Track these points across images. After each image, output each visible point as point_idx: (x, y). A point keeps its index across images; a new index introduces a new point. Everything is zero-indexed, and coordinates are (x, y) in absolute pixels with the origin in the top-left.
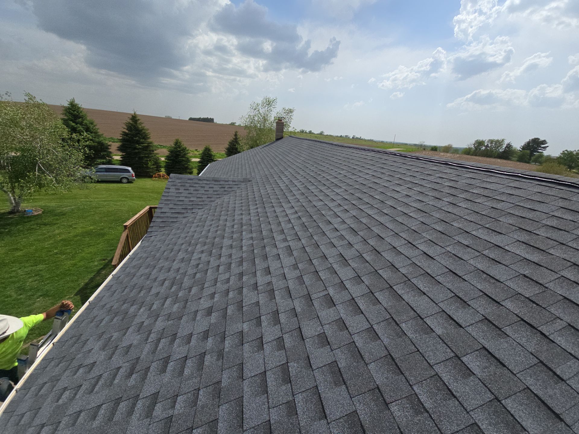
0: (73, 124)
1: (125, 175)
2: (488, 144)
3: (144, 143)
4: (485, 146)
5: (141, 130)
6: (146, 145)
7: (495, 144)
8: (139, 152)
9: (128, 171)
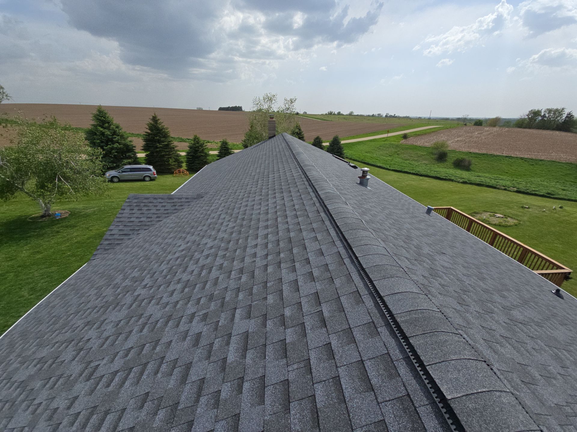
0: (102, 129)
1: (147, 173)
2: (545, 114)
3: (165, 142)
4: (542, 116)
5: (162, 130)
6: (166, 143)
7: (554, 114)
8: (160, 151)
9: (149, 170)
